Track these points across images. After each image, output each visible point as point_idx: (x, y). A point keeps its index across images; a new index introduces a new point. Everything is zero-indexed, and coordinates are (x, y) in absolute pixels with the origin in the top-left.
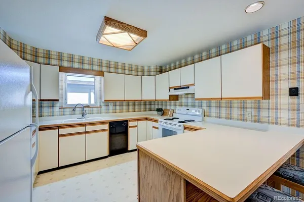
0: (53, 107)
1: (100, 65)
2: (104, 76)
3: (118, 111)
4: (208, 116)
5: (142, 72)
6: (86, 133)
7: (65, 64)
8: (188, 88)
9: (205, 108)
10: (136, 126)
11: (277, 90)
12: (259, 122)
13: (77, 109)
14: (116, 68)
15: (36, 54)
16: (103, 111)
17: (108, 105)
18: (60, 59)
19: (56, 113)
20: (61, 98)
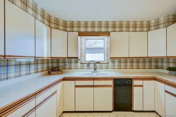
0: (77, 62)
1: (107, 27)
2: (110, 36)
5: (148, 27)
7: (82, 30)
10: (142, 86)
13: (90, 65)
14: (121, 27)
15: (66, 25)
16: (110, 67)
17: (114, 62)
18: (79, 26)
19: (79, 67)
20: (81, 56)
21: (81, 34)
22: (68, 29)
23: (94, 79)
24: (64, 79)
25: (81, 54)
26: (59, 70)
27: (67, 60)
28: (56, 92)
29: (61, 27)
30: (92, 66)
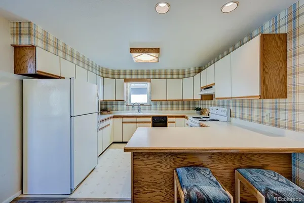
0: (123, 105)
1: (149, 74)
2: (151, 82)
3: (164, 109)
4: (234, 117)
5: (183, 74)
6: (137, 122)
7: (128, 77)
8: (212, 87)
9: (231, 108)
10: (174, 122)
11: (294, 85)
12: (276, 126)
13: (134, 106)
14: (160, 74)
15: (114, 73)
16: (153, 109)
17: (156, 104)
18: (125, 74)
19: (125, 109)
20: (127, 99)
21: (126, 80)
22: (116, 76)
23: (137, 117)
24: (114, 117)
25: (127, 97)
26: (107, 111)
27: (114, 103)
28: (109, 124)
29: (110, 76)
30: (136, 107)
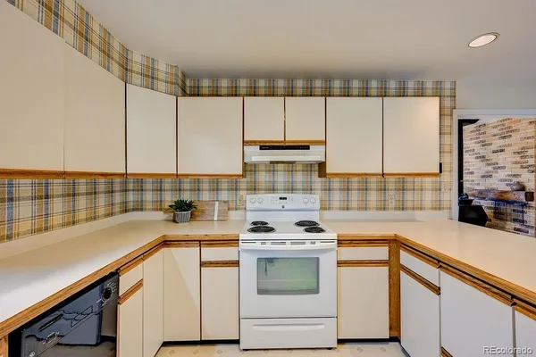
4: (324, 209)
8: (307, 148)
12: (403, 209)
